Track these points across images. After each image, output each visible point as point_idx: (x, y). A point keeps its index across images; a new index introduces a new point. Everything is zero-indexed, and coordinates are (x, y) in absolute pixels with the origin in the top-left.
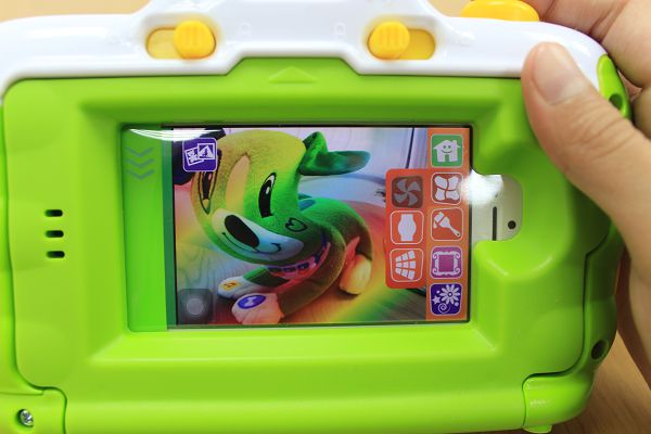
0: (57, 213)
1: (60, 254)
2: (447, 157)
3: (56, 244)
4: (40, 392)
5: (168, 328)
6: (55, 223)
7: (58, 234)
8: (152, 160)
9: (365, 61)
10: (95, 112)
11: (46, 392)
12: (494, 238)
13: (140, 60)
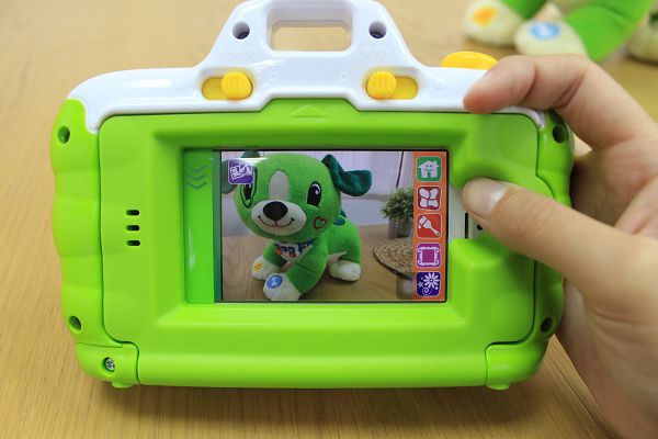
0: (135, 213)
1: (136, 243)
2: (429, 174)
3: (133, 235)
4: (116, 344)
5: (216, 302)
6: (133, 220)
7: (136, 228)
8: (205, 175)
9: (363, 100)
10: (164, 139)
11: (125, 345)
12: (466, 237)
13: (197, 100)
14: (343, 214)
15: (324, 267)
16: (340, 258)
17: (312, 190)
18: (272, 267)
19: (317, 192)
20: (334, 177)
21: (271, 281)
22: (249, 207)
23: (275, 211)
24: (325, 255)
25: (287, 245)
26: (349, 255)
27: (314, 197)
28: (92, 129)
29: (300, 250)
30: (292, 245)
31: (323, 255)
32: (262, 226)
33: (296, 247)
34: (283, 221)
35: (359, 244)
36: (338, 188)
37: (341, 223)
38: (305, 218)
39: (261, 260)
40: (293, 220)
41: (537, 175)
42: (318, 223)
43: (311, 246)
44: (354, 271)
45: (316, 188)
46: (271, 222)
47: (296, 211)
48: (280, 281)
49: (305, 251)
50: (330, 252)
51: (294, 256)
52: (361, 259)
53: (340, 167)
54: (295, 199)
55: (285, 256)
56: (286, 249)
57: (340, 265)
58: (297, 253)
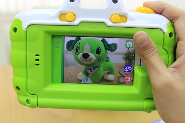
0: (38, 55)
1: (38, 65)
2: (129, 46)
3: (37, 62)
4: (32, 95)
6: (37, 58)
7: (38, 60)
8: (59, 44)
9: (110, 23)
10: (48, 33)
11: (34, 96)
12: (140, 66)
14: (108, 58)
15: (102, 75)
16: (108, 73)
17: (98, 49)
18: (84, 76)
19: (99, 50)
20: (105, 46)
21: (84, 80)
22: (77, 55)
23: (86, 56)
24: (102, 71)
25: (89, 68)
26: (111, 72)
27: (98, 52)
28: (24, 29)
29: (94, 70)
30: (91, 68)
31: (101, 71)
32: (81, 61)
33: (93, 68)
34: (88, 59)
35: (114, 68)
36: (106, 49)
37: (108, 61)
38: (95, 58)
39: (81, 73)
40: (91, 59)
41: (163, 48)
42: (100, 60)
43: (98, 68)
44: (112, 77)
45: (99, 49)
46: (84, 59)
47: (92, 56)
48: (87, 80)
49: (96, 70)
50: (104, 71)
51: (92, 71)
52: (114, 74)
53: (107, 42)
54: (92, 52)
55: (89, 71)
56: (89, 69)
57: (107, 75)
58: (93, 70)
